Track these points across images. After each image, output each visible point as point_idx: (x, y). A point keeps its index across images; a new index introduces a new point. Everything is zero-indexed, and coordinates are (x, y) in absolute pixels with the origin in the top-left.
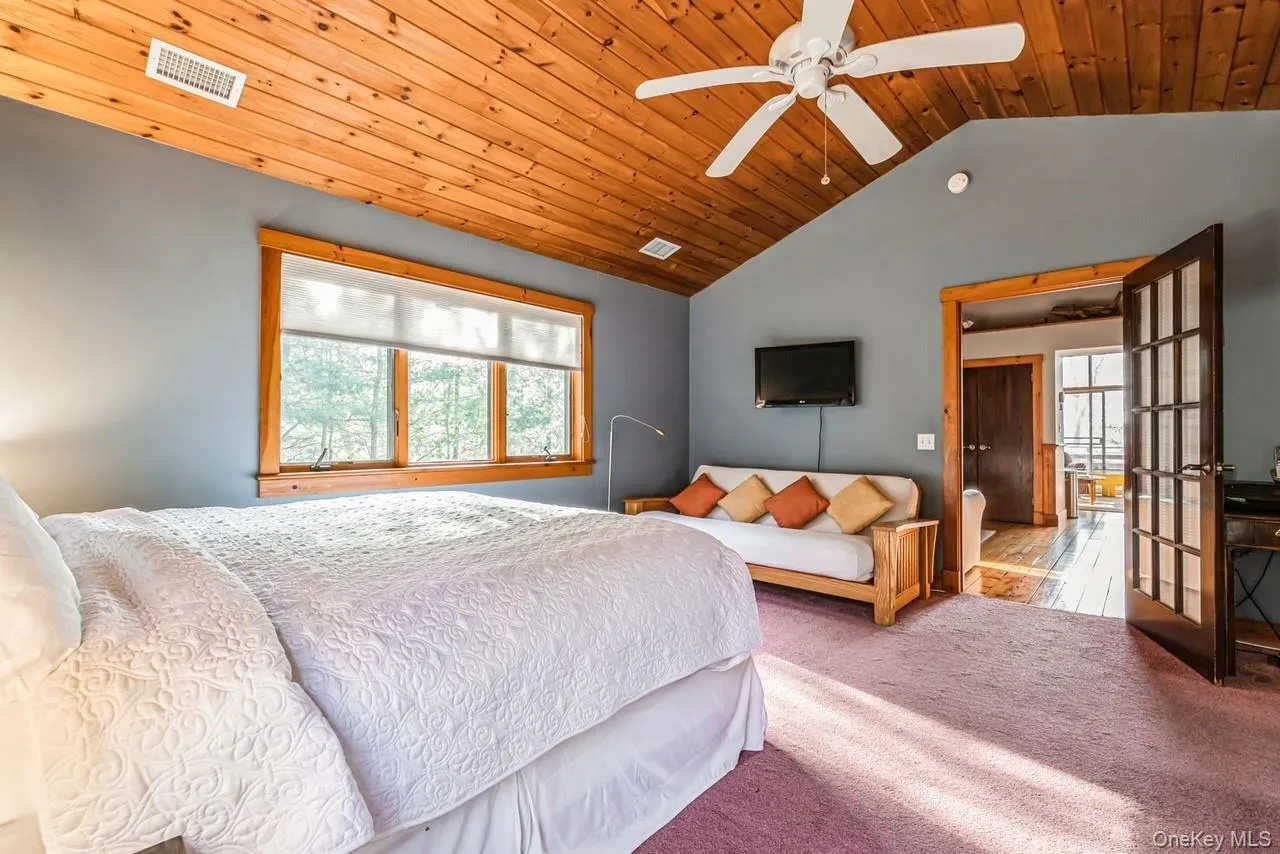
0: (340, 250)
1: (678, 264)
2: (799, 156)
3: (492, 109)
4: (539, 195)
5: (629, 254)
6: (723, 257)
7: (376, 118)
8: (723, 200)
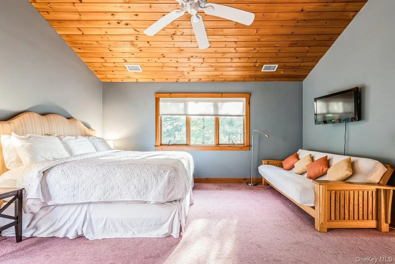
0: (171, 94)
1: (283, 71)
2: (302, 10)
3: (181, 50)
4: (212, 66)
5: (258, 73)
6: (304, 62)
7: (163, 63)
8: (279, 42)
